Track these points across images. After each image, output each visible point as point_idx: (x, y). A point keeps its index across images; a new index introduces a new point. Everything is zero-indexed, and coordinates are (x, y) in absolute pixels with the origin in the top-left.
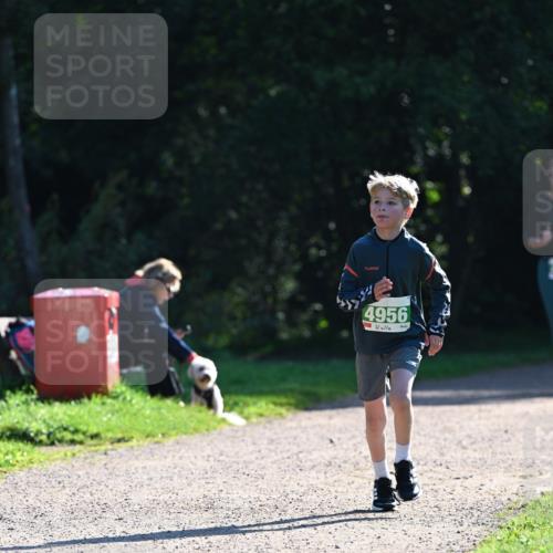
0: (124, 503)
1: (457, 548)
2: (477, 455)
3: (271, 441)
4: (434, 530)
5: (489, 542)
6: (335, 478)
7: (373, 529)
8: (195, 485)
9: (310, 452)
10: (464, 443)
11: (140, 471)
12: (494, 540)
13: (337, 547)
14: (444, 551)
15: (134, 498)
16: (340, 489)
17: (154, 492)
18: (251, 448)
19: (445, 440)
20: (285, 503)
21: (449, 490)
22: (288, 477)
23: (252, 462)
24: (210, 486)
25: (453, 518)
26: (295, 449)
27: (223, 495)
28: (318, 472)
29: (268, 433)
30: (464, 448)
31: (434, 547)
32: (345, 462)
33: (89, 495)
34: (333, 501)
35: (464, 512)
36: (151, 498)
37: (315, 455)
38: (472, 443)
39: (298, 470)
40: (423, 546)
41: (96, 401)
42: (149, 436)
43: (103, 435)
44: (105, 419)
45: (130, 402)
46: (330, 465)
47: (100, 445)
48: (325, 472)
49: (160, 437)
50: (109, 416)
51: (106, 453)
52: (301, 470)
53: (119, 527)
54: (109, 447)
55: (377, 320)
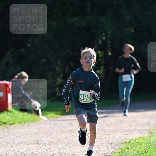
0: (13, 142)
1: (107, 154)
2: (113, 128)
3: (55, 124)
4: (100, 149)
5: (116, 153)
6: (73, 135)
7: (83, 149)
8: (33, 137)
9: (65, 128)
10: (109, 125)
11: (18, 133)
12: (118, 152)
13: (73, 154)
14: (103, 155)
15: (16, 140)
16: (74, 138)
17: (21, 139)
18: (49, 126)
19: (104, 124)
20: (58, 142)
21: (105, 138)
22: (59, 134)
23: (49, 130)
24: (38, 137)
25: (106, 146)
26: (61, 127)
27: (41, 140)
28: (68, 133)
29: (54, 122)
30: (109, 126)
31: (101, 154)
32: (76, 130)
33: (3, 140)
34: (72, 141)
35: (109, 144)
36: (21, 140)
37: (67, 128)
38: (111, 125)
39: (62, 132)
40: (97, 154)
41: (5, 113)
42: (20, 123)
43: (7, 123)
44: (8, 118)
45: (15, 113)
46: (71, 131)
47: (6, 125)
48: (70, 133)
49: (23, 123)
50: (9, 117)
51: (8, 128)
52: (63, 132)
53: (12, 149)
54: (9, 126)
55: (84, 99)
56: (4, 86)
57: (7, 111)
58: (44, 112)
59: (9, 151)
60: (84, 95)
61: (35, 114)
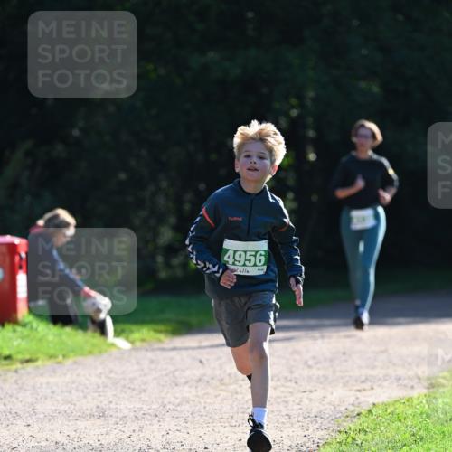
0: (32, 412)
1: (304, 449)
2: (321, 373)
3: (152, 362)
4: (285, 434)
5: (330, 444)
6: (205, 391)
7: (235, 433)
8: (90, 398)
9: (183, 371)
10: (310, 363)
11: (44, 385)
12: (335, 443)
13: (206, 448)
16: (208, 401)
17: (56, 403)
18: (136, 367)
19: (295, 360)
20: (163, 412)
21: (297, 401)
22: (165, 390)
23: (135, 379)
24: (102, 398)
25: (301, 424)
26: (171, 368)
27: (113, 406)
28: (191, 387)
29: (149, 355)
30: (310, 367)
31: (285, 448)
32: (212, 378)
33: (2, 406)
34: (203, 410)
35: (310, 419)
36: (54, 408)
37: (188, 373)
38: (317, 363)
39: (174, 385)
40: (276, 447)
41: (9, 328)
42: (51, 357)
43: (14, 357)
44: (15, 343)
45: (36, 329)
46: (200, 380)
47: (11, 364)
48: (196, 387)
49: (61, 358)
50: (19, 340)
51: (16, 371)
52: (177, 385)
53: (27, 432)
54: (19, 366)
55: (236, 263)
56: (4, 250)
57: (15, 321)
58: (120, 327)
59: (20, 439)
60: (235, 252)
61: (95, 331)
